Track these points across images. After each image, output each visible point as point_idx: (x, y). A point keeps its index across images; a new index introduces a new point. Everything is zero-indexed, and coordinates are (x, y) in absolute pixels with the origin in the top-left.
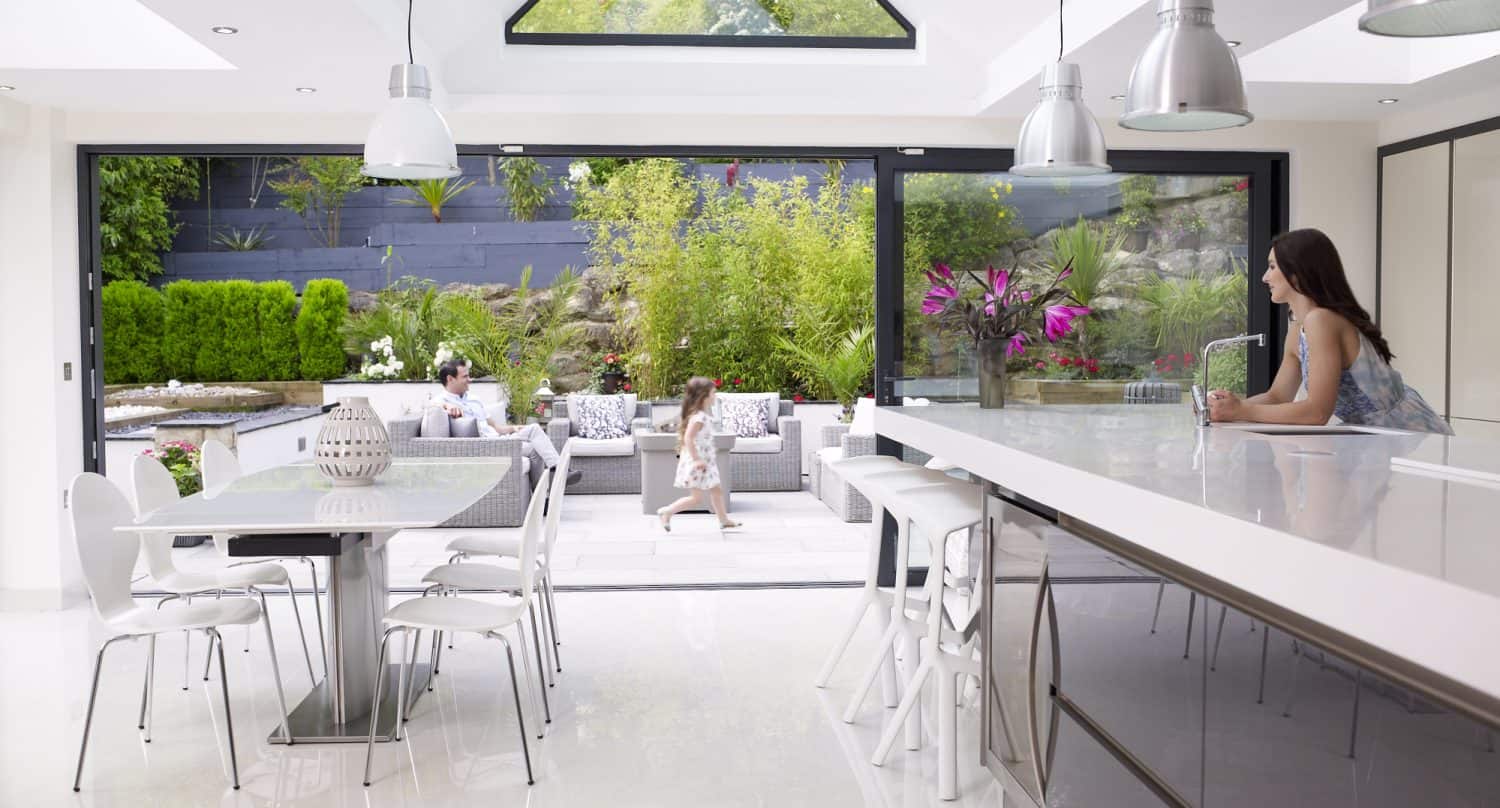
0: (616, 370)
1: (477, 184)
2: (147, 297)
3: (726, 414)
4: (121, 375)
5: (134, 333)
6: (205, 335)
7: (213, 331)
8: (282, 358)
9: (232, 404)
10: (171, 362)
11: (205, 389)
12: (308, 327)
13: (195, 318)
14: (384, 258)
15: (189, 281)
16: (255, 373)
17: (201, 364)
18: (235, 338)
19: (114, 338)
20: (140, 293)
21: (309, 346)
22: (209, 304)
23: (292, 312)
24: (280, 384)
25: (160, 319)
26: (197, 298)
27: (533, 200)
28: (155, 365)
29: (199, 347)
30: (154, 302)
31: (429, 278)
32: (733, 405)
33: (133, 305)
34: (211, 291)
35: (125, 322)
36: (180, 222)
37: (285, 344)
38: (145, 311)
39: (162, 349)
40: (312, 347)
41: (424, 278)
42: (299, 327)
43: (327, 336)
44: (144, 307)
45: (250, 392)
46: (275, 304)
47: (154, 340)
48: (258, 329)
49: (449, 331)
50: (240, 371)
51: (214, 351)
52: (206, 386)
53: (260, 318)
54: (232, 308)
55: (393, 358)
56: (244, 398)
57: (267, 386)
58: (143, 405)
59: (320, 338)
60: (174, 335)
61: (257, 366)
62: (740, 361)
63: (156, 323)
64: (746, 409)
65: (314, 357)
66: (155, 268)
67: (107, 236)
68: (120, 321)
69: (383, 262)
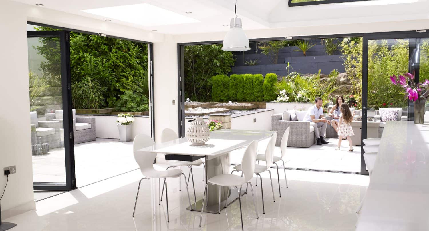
0: (353, 100)
1: (317, 44)
2: (225, 79)
3: (383, 115)
4: (219, 99)
5: (222, 89)
6: (239, 89)
7: (241, 88)
8: (259, 95)
9: (243, 108)
10: (231, 97)
11: (238, 104)
12: (266, 87)
13: (237, 84)
14: (287, 67)
15: (236, 74)
16: (252, 100)
17: (238, 97)
18: (247, 90)
19: (217, 90)
20: (224, 78)
21: (266, 92)
22: (240, 81)
23: (262, 82)
24: (258, 103)
25: (229, 85)
26: (237, 79)
27: (333, 49)
28: (227, 97)
29: (238, 92)
30: (227, 80)
31: (299, 72)
32: (386, 112)
33: (222, 81)
34: (241, 77)
35: (220, 86)
36: (236, 58)
37: (260, 91)
38: (225, 83)
39: (229, 93)
40: (267, 92)
41: (298, 72)
42: (263, 87)
43: (271, 89)
44: (225, 82)
45: (249, 105)
46: (257, 80)
47: (227, 90)
48: (253, 87)
49: (301, 88)
50: (248, 99)
51: (241, 93)
52: (239, 103)
53: (253, 84)
54: (246, 82)
55: (286, 96)
56: (246, 107)
57: (255, 103)
58: (221, 108)
59: (269, 90)
60: (232, 89)
61: (252, 98)
62: (392, 98)
63: (227, 86)
64: (390, 113)
65: (267, 95)
66: (229, 71)
67: (216, 63)
68: (219, 85)
69: (286, 68)
